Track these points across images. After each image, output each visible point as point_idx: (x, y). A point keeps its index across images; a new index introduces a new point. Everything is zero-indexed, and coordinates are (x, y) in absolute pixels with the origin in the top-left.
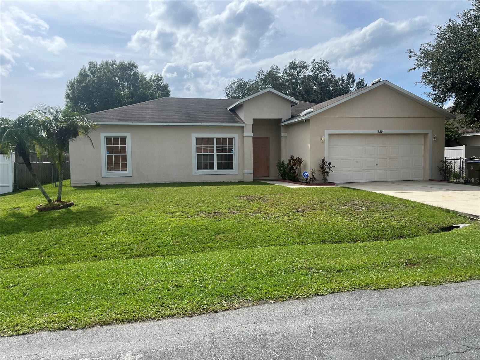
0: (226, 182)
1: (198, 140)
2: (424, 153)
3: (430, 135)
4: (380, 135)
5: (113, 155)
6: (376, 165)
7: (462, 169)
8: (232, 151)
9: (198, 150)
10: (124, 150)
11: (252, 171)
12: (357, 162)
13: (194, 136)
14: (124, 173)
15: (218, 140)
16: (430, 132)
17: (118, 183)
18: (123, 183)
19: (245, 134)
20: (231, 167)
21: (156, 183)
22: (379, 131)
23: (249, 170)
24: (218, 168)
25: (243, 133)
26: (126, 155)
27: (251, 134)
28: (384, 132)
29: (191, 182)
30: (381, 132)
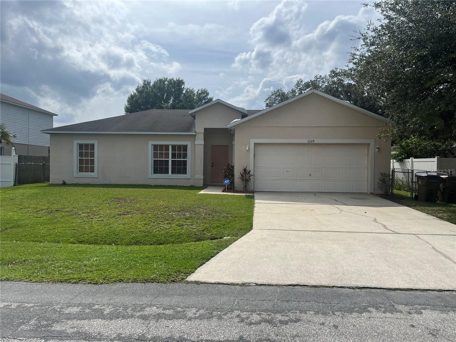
0: (179, 185)
1: (155, 147)
2: (367, 165)
3: (372, 146)
4: (311, 144)
5: (84, 159)
6: (310, 175)
7: (414, 183)
8: (186, 158)
9: (155, 155)
10: (92, 155)
11: (202, 177)
12: (288, 171)
13: (151, 143)
14: (92, 174)
15: (174, 147)
16: (372, 142)
17: (86, 183)
18: (90, 183)
19: (196, 142)
20: (185, 173)
21: (117, 184)
22: (311, 141)
23: (200, 176)
24: (172, 173)
25: (195, 141)
26: (94, 159)
27: (202, 142)
28: (317, 141)
29: (147, 185)
30: (313, 141)
